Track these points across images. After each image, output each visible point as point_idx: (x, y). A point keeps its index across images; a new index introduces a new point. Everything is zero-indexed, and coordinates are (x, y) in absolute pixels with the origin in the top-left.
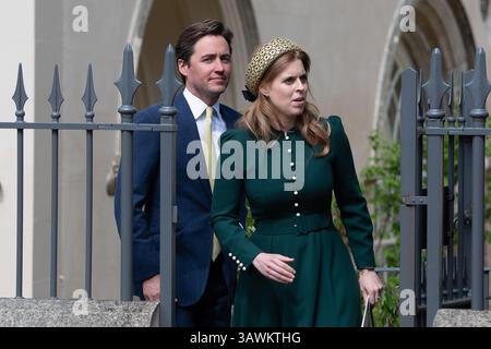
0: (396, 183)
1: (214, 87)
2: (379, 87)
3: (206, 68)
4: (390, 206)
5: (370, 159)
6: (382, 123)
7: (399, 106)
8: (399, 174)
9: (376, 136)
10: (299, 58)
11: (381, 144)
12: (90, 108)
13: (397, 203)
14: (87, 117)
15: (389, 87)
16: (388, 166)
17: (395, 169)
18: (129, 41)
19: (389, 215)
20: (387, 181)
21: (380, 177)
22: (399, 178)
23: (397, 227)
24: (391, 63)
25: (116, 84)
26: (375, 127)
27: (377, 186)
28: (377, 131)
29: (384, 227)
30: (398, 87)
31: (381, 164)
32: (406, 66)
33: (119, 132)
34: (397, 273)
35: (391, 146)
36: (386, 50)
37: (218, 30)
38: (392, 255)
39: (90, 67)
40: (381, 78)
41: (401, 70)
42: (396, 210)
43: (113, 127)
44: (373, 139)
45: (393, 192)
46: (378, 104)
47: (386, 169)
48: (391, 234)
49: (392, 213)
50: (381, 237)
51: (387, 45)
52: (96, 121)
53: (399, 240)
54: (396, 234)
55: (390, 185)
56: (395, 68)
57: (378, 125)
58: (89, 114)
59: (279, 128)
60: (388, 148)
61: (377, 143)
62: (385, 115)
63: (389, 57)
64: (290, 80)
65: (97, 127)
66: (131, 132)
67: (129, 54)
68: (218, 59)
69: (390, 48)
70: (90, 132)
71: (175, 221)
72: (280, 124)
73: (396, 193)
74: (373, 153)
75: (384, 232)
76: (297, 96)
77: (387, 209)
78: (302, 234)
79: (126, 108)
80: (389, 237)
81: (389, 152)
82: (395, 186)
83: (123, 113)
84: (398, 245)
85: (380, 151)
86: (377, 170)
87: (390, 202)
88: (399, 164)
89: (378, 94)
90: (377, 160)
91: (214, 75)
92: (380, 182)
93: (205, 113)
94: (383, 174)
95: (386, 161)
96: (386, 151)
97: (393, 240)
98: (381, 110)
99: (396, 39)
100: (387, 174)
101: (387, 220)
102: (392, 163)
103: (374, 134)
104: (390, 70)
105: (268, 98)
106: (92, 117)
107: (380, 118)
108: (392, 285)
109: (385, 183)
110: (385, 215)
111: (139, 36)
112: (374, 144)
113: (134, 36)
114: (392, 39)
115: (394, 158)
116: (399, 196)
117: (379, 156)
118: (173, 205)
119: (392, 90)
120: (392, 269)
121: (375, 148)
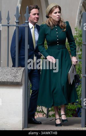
0: (81, 39)
1: (35, 21)
2: (77, 16)
3: (34, 16)
4: (80, 45)
5: (75, 34)
6: (78, 25)
7: (82, 21)
8: (82, 37)
9: (77, 28)
10: (58, 7)
11: (78, 30)
12: (8, 21)
13: (81, 44)
14: (8, 23)
15: (80, 16)
16: (79, 35)
17: (81, 36)
18: (18, 5)
19: (79, 47)
20: (79, 39)
21: (77, 38)
22: (82, 38)
23: (81, 50)
24: (80, 11)
25: (15, 15)
26: (76, 26)
27: (77, 40)
28: (77, 27)
29: (78, 50)
30: (82, 16)
31: (77, 35)
32: (83, 11)
33: (15, 27)
34: (81, 61)
35: (80, 30)
36: (79, 7)
37: (37, 8)
38: (80, 57)
39: (8, 11)
40: (78, 14)
41: (82, 12)
42: (81, 46)
43: (14, 26)
44: (76, 29)
45: (80, 41)
46: (77, 20)
47: (79, 36)
48: (80, 52)
49: (80, 46)
50: (78, 52)
51: (79, 6)
52: (10, 24)
53: (82, 53)
54: (81, 51)
55: (80, 40)
56: (81, 12)
57: (77, 25)
58: (8, 22)
59: (54, 24)
60: (79, 31)
61: (77, 30)
62: (79, 23)
63: (80, 9)
64: (56, 13)
65: (10, 26)
66: (18, 27)
67: (18, 8)
68: (37, 15)
69: (80, 7)
70: (8, 27)
71: (29, 48)
72: (55, 23)
73: (81, 42)
74: (76, 32)
75: (78, 51)
76: (58, 17)
77: (79, 45)
78: (59, 49)
79: (17, 21)
80: (79, 52)
81: (80, 32)
82: (81, 40)
83: (16, 22)
84: (81, 54)
85: (77, 31)
86: (77, 36)
87: (80, 44)
88: (82, 35)
89: (77, 18)
90: (77, 34)
91: (35, 18)
92: (77, 39)
93: (33, 27)
94: (78, 37)
95: (79, 34)
96: (79, 32)
97: (80, 53)
98: (78, 22)
99: (81, 5)
100: (79, 37)
101: (79, 48)
102: (80, 34)
103: (76, 28)
104: (80, 12)
105: (51, 17)
106: (9, 23)
107: (77, 24)
108: (80, 64)
109: (78, 39)
110: (78, 47)
111: (20, 4)
112: (76, 30)
113: (19, 4)
114: (80, 5)
115: (81, 33)
116: (82, 42)
117: (77, 33)
118: (28, 44)
119: (80, 17)
120: (80, 60)
121: (76, 31)
